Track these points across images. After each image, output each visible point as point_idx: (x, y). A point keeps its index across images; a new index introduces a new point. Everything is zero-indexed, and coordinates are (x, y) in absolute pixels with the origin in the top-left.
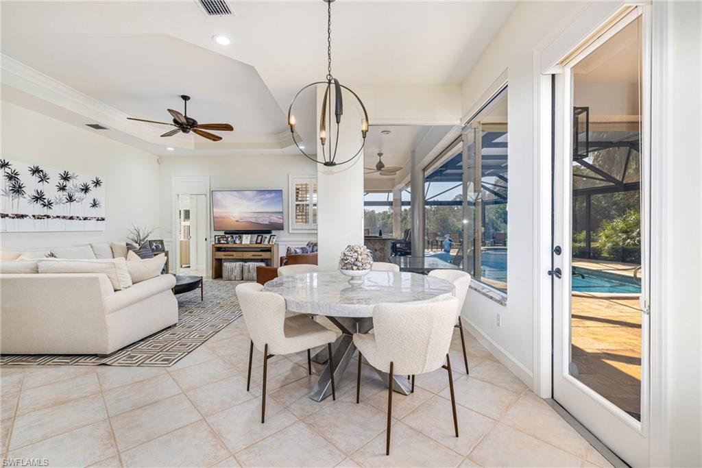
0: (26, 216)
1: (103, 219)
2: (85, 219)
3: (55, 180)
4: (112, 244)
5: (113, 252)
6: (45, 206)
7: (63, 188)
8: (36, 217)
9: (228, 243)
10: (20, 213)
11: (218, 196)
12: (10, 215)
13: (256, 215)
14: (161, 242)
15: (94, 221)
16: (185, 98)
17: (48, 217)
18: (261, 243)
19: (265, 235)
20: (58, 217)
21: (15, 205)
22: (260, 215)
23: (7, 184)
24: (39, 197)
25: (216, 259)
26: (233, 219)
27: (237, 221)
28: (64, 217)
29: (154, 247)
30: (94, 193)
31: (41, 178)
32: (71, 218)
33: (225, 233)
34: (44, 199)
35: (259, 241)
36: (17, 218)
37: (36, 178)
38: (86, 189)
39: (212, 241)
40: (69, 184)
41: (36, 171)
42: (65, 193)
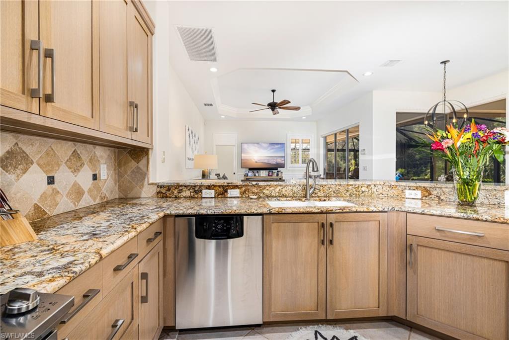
9: (252, 176)
11: (245, 146)
13: (268, 158)
16: (273, 91)
18: (272, 176)
19: (274, 171)
22: (271, 158)
26: (254, 161)
33: (249, 169)
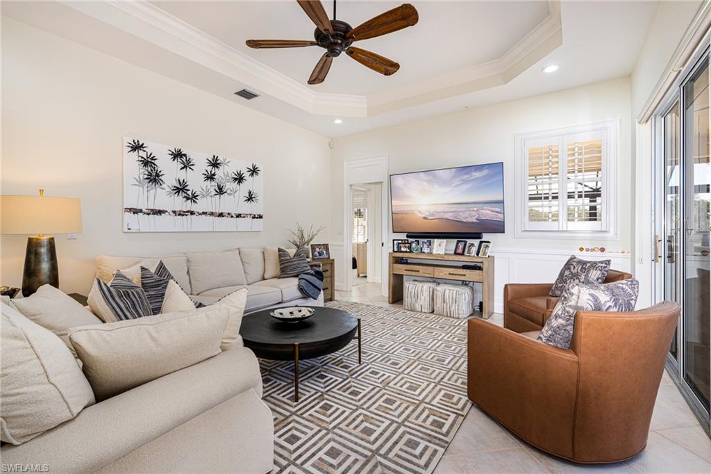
0: (164, 212)
1: (260, 217)
2: (238, 216)
3: (201, 166)
4: (264, 249)
5: (264, 260)
6: (188, 199)
7: (211, 177)
8: (177, 213)
9: (411, 252)
10: (158, 208)
12: (144, 210)
13: (454, 208)
14: (326, 247)
15: (249, 219)
17: (192, 213)
18: (462, 254)
19: (470, 241)
20: (204, 213)
21: (151, 197)
23: (142, 171)
24: (181, 188)
25: (394, 274)
26: (420, 215)
27: (425, 218)
28: (212, 214)
29: (316, 253)
30: (249, 183)
31: (184, 164)
32: (221, 215)
33: (408, 236)
34: (188, 190)
35: (460, 251)
36: (154, 214)
37: (177, 164)
38: (239, 179)
39: (389, 248)
40: (219, 173)
41: (177, 155)
42: (213, 183)
